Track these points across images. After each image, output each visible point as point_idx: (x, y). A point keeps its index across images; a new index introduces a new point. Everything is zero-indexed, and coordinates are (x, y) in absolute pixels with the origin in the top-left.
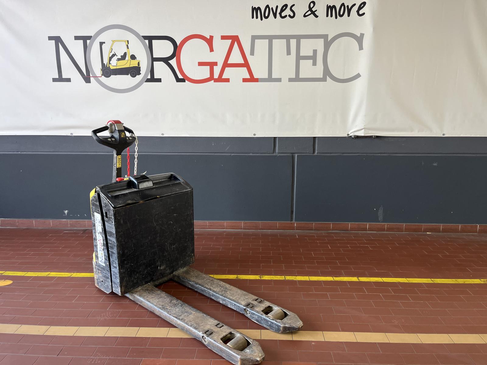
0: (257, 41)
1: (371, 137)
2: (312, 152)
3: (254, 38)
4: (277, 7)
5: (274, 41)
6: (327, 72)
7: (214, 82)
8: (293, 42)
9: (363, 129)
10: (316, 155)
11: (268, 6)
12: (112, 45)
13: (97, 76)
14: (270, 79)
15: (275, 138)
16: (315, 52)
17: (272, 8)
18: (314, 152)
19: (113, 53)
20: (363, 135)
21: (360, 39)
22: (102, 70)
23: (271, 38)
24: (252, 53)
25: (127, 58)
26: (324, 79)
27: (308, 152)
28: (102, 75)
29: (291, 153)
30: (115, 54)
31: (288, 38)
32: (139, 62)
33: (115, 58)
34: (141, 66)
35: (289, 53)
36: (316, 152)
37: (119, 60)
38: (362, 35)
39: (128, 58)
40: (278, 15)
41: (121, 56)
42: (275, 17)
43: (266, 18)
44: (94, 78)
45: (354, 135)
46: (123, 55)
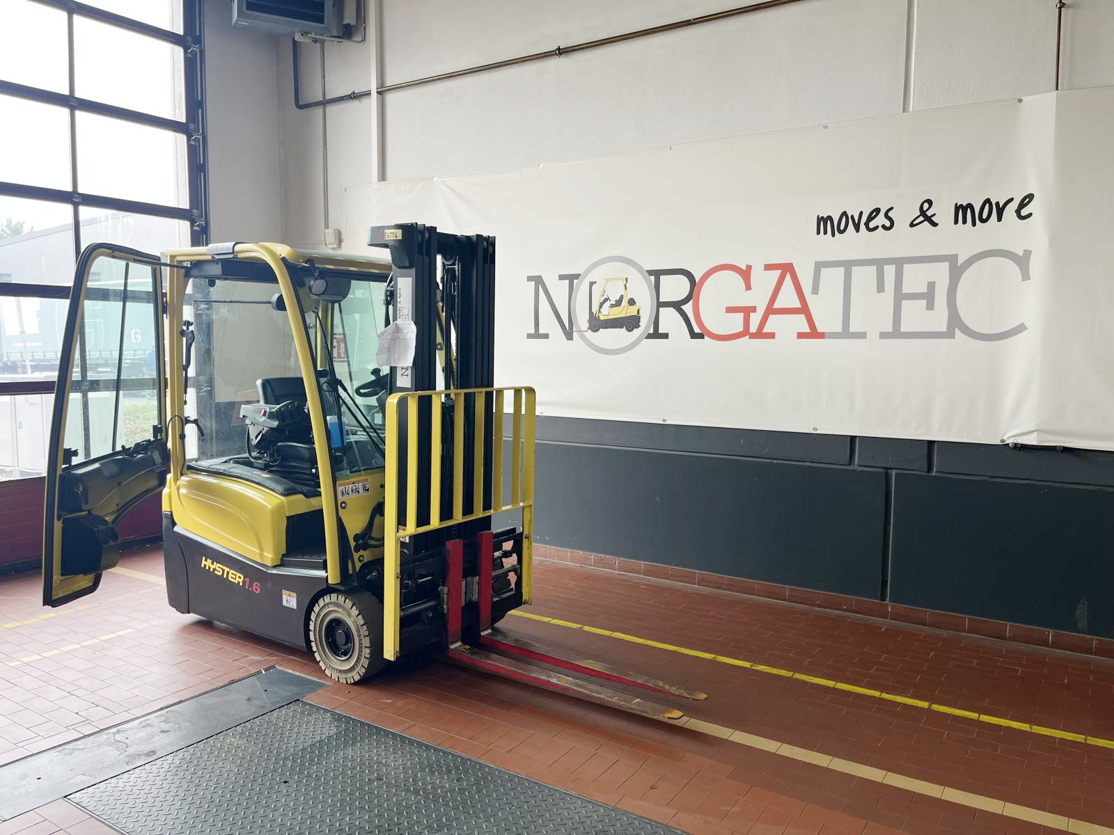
0: (825, 272)
1: (1053, 449)
2: (926, 470)
3: (819, 266)
4: (861, 213)
5: (856, 270)
6: (956, 323)
7: (750, 338)
8: (890, 271)
9: (1035, 431)
10: (933, 476)
11: (845, 214)
12: (606, 284)
13: (582, 330)
14: (846, 334)
15: (853, 438)
16: (931, 286)
17: (852, 216)
18: (930, 469)
19: (605, 297)
20: (1035, 444)
21: (1022, 261)
22: (589, 321)
23: (848, 265)
24: (815, 291)
25: (623, 304)
26: (949, 334)
27: (917, 468)
28: (588, 329)
29: (884, 468)
30: (608, 298)
31: (880, 264)
32: (639, 310)
33: (608, 303)
34: (641, 314)
35: (881, 288)
36: (935, 470)
37: (612, 306)
38: (1028, 253)
39: (625, 302)
40: (862, 227)
41: (616, 301)
42: (858, 230)
43: (841, 232)
44: (578, 334)
45: (1015, 442)
46: (618, 299)
